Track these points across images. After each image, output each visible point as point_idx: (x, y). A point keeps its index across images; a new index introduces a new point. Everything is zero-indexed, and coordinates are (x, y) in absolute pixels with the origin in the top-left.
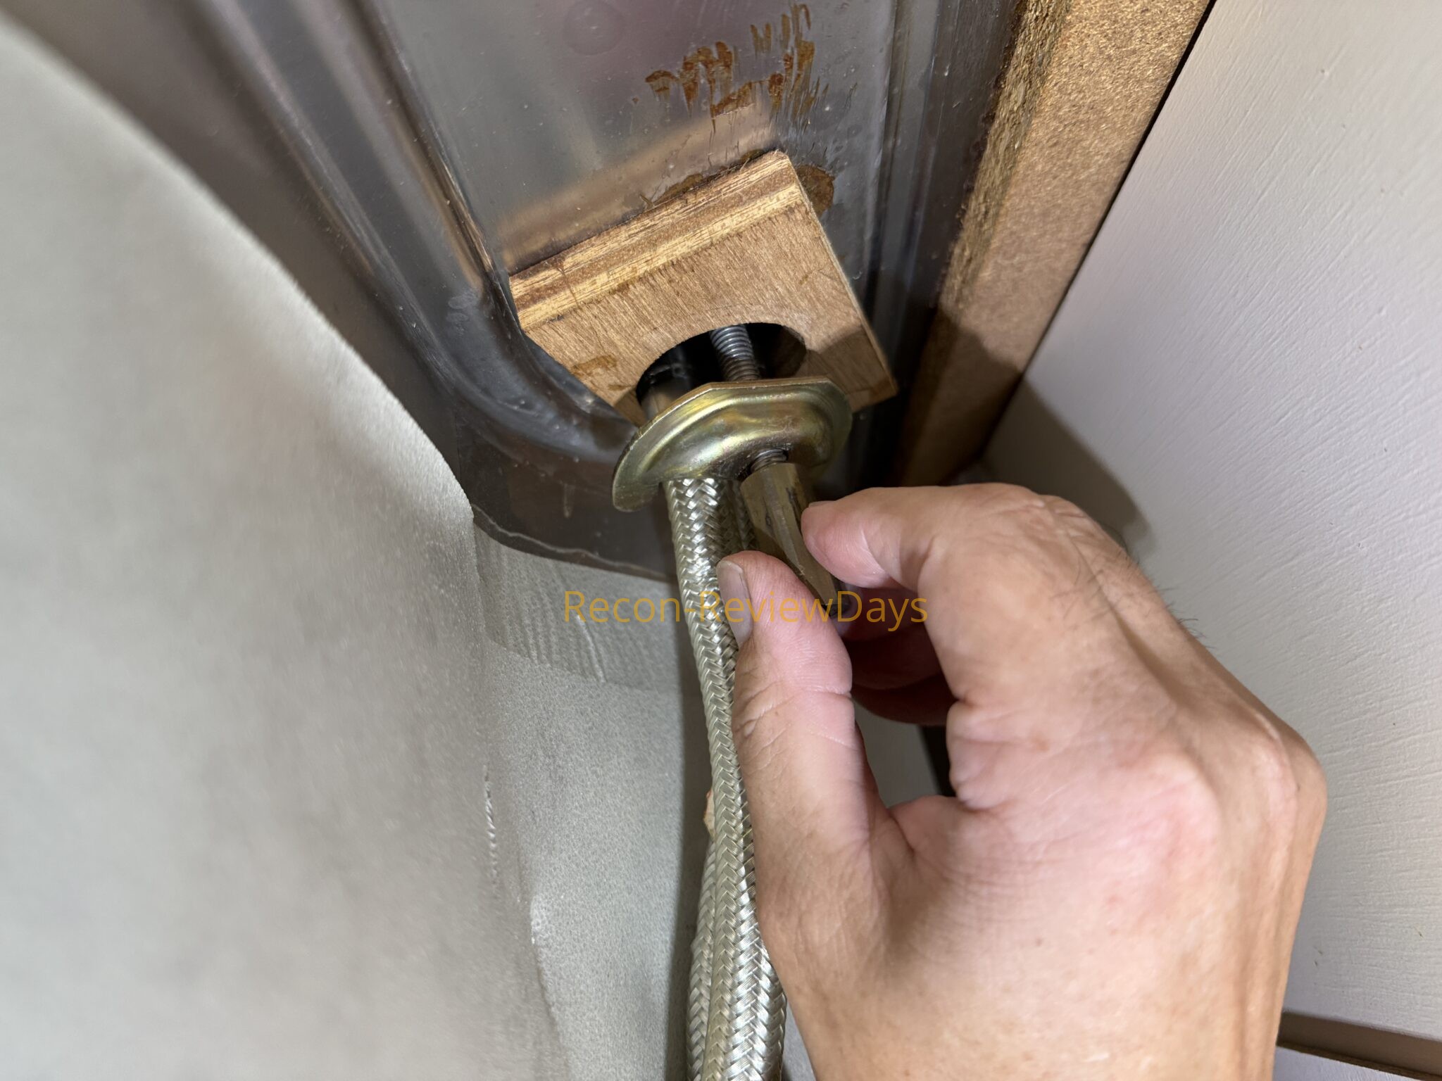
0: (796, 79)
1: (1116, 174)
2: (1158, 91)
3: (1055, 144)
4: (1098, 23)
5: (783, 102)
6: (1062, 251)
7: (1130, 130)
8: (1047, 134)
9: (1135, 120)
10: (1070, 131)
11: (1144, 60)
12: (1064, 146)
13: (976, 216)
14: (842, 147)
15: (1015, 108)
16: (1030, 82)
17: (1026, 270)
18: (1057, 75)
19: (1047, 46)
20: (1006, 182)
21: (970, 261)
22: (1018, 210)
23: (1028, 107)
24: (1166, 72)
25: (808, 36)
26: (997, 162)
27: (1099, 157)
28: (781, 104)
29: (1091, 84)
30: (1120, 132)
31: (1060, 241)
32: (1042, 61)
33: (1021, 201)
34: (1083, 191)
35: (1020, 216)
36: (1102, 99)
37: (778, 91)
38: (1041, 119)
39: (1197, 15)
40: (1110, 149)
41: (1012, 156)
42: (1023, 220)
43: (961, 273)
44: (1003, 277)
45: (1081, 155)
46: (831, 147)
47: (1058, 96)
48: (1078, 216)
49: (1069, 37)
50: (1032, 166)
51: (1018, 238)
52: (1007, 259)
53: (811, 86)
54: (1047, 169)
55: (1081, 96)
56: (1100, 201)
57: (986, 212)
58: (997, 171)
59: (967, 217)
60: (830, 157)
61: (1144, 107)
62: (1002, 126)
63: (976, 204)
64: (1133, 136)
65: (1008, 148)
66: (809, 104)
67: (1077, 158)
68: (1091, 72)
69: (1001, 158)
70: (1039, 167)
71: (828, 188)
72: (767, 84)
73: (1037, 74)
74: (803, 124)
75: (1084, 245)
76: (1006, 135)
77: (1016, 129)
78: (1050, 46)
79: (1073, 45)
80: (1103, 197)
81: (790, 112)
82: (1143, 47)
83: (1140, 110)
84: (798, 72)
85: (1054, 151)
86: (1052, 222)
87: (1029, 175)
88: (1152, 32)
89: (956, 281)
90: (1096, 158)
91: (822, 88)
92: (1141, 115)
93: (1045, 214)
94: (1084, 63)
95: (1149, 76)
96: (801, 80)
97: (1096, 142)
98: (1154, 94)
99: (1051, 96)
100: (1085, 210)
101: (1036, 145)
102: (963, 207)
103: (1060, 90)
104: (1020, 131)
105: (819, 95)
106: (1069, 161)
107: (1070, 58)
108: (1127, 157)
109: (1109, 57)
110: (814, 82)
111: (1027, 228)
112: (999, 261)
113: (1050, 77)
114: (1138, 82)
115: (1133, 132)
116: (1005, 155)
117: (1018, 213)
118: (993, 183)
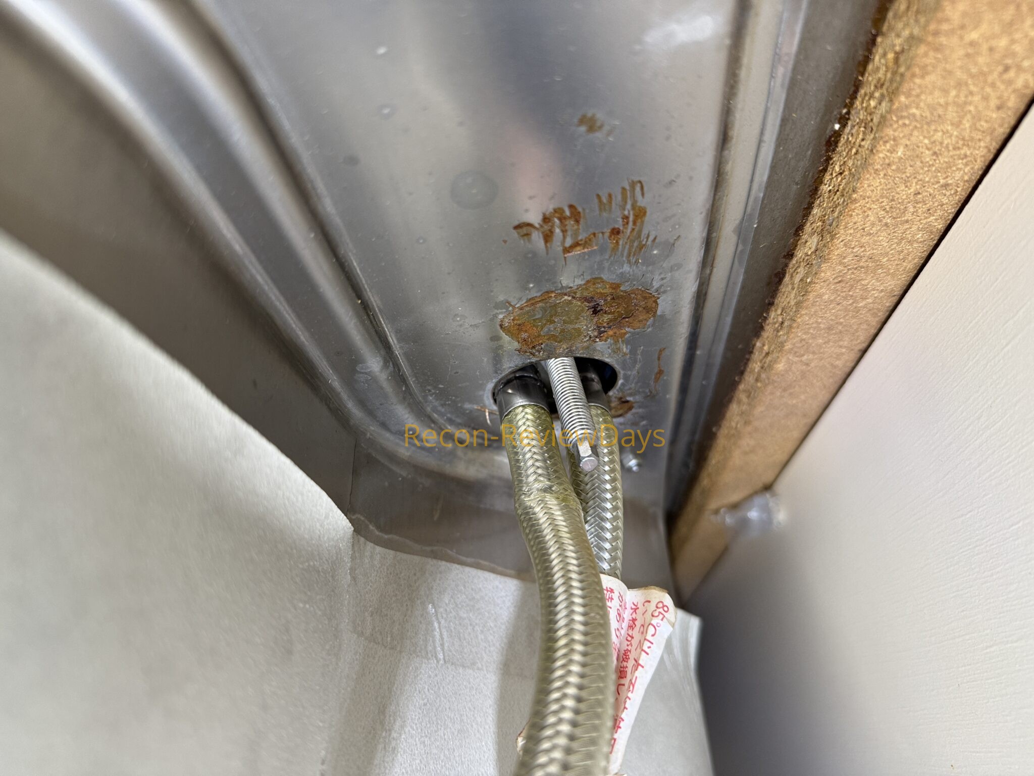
0: (631, 232)
1: (889, 304)
2: (925, 249)
3: (840, 282)
4: (878, 200)
5: (620, 247)
6: (843, 354)
7: (902, 275)
8: (834, 274)
9: (906, 268)
10: (853, 273)
11: (914, 228)
12: (847, 283)
13: (775, 323)
14: (665, 278)
15: (809, 253)
16: (822, 236)
17: (813, 365)
18: (843, 234)
19: (836, 213)
20: (798, 304)
21: (767, 354)
22: (807, 324)
23: (820, 254)
24: (932, 236)
25: (641, 202)
26: (793, 289)
27: (874, 292)
28: (618, 249)
29: (871, 241)
30: (893, 275)
31: (841, 347)
32: (832, 223)
33: (810, 318)
34: (861, 314)
35: (809, 329)
36: (879, 252)
37: (616, 239)
38: (829, 264)
39: (960, 198)
40: (885, 287)
41: (805, 288)
42: (812, 331)
43: (761, 361)
44: (793, 368)
45: (860, 289)
46: (657, 277)
47: (844, 249)
48: (857, 331)
49: (855, 209)
50: (820, 296)
51: (807, 343)
52: (797, 357)
53: (643, 236)
54: (832, 298)
55: (863, 249)
56: (875, 322)
57: (782, 323)
58: (793, 295)
59: (767, 322)
60: (656, 284)
61: (914, 259)
62: (799, 262)
63: (774, 316)
64: (905, 279)
65: (801, 280)
66: (641, 249)
67: (858, 292)
68: (871, 234)
69: (796, 286)
70: (826, 297)
71: (654, 304)
72: (607, 235)
73: (827, 232)
74: (635, 262)
75: (860, 350)
76: (802, 271)
77: (809, 268)
78: (839, 213)
79: (858, 215)
80: (877, 319)
81: (625, 254)
82: (915, 218)
83: (910, 262)
84: (633, 227)
85: (839, 287)
86: (835, 334)
87: (817, 301)
88: (921, 208)
89: (757, 366)
90: (873, 292)
91: (651, 238)
92: (910, 265)
93: (830, 328)
94: (866, 227)
95: (918, 239)
96: (635, 233)
97: (874, 281)
98: (922, 251)
99: (838, 249)
100: (862, 327)
101: (824, 281)
102: (765, 315)
103: (845, 245)
104: (812, 270)
105: (649, 243)
106: (851, 293)
107: (855, 223)
108: (898, 292)
109: (886, 225)
110: (645, 234)
111: (814, 337)
112: (790, 358)
113: (837, 236)
114: (909, 242)
115: (904, 276)
116: (799, 285)
117: (807, 326)
118: (789, 303)
